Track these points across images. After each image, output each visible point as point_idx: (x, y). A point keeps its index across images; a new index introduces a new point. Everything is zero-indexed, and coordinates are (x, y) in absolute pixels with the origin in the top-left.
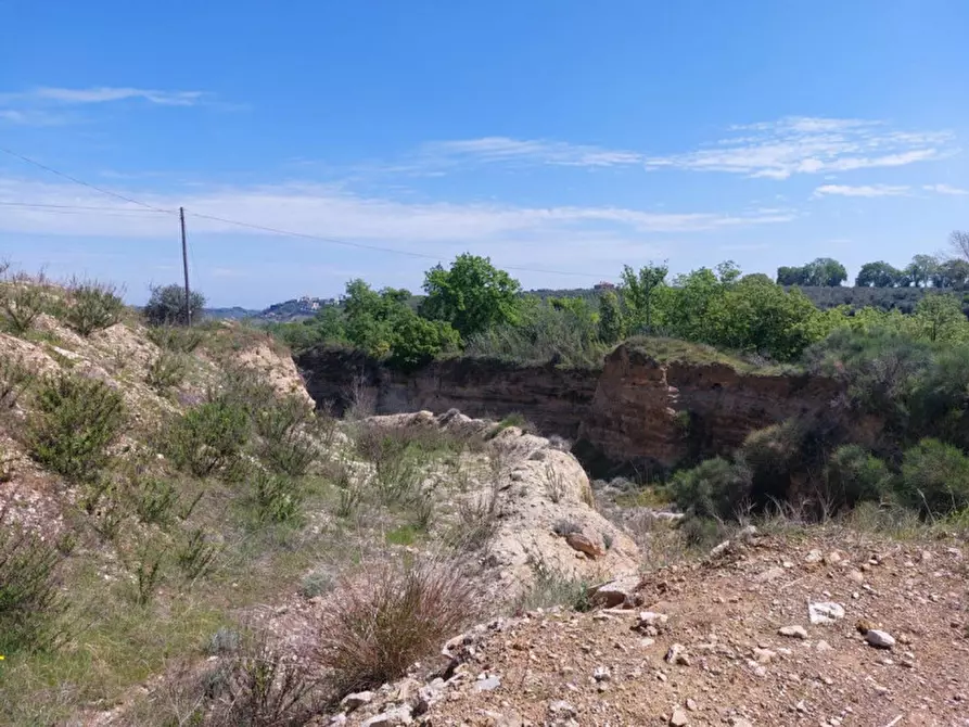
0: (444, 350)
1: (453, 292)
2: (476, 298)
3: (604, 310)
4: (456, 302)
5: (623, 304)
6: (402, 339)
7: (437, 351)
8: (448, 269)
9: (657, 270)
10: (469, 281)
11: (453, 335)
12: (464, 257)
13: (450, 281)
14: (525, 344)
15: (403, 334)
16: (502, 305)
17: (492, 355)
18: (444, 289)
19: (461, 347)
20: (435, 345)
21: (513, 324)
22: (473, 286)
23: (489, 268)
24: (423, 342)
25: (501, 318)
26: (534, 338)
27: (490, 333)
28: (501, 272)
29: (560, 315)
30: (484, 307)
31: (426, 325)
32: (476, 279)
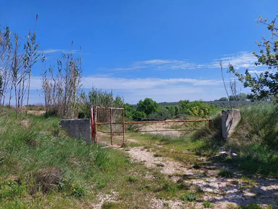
0: (143, 118)
1: (144, 106)
2: (149, 107)
3: (176, 109)
4: (145, 107)
5: (180, 108)
6: (135, 115)
7: (142, 118)
8: (143, 101)
9: (187, 101)
10: (148, 103)
11: (145, 114)
12: (147, 98)
13: (144, 103)
14: (160, 116)
15: (135, 114)
16: (155, 108)
17: (153, 118)
18: (142, 105)
19: (146, 117)
20: (141, 116)
21: (157, 112)
22: (149, 104)
23: (152, 101)
24: (139, 116)
25: (155, 111)
26: (161, 115)
27: (153, 114)
28: (154, 101)
29: (167, 110)
30: (151, 109)
31: (140, 113)
32: (149, 103)
